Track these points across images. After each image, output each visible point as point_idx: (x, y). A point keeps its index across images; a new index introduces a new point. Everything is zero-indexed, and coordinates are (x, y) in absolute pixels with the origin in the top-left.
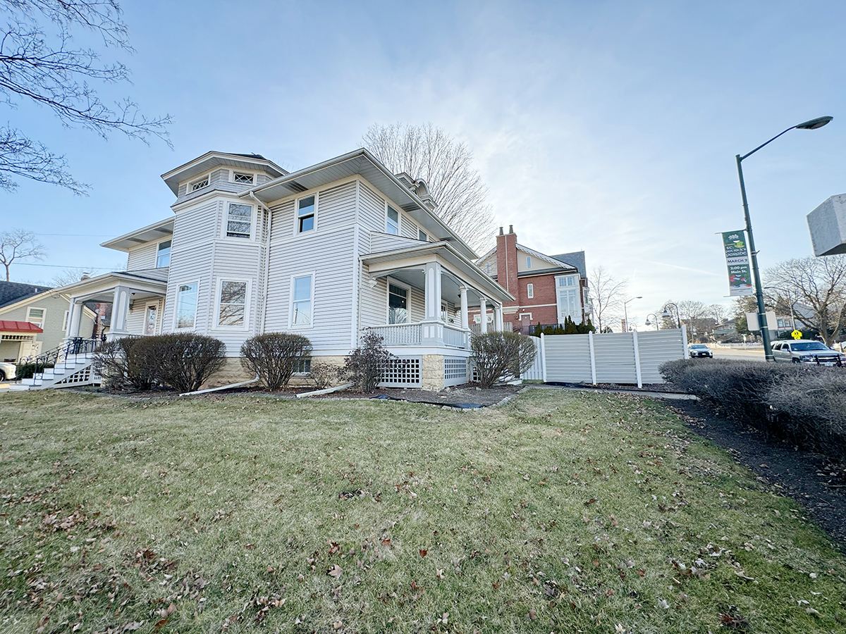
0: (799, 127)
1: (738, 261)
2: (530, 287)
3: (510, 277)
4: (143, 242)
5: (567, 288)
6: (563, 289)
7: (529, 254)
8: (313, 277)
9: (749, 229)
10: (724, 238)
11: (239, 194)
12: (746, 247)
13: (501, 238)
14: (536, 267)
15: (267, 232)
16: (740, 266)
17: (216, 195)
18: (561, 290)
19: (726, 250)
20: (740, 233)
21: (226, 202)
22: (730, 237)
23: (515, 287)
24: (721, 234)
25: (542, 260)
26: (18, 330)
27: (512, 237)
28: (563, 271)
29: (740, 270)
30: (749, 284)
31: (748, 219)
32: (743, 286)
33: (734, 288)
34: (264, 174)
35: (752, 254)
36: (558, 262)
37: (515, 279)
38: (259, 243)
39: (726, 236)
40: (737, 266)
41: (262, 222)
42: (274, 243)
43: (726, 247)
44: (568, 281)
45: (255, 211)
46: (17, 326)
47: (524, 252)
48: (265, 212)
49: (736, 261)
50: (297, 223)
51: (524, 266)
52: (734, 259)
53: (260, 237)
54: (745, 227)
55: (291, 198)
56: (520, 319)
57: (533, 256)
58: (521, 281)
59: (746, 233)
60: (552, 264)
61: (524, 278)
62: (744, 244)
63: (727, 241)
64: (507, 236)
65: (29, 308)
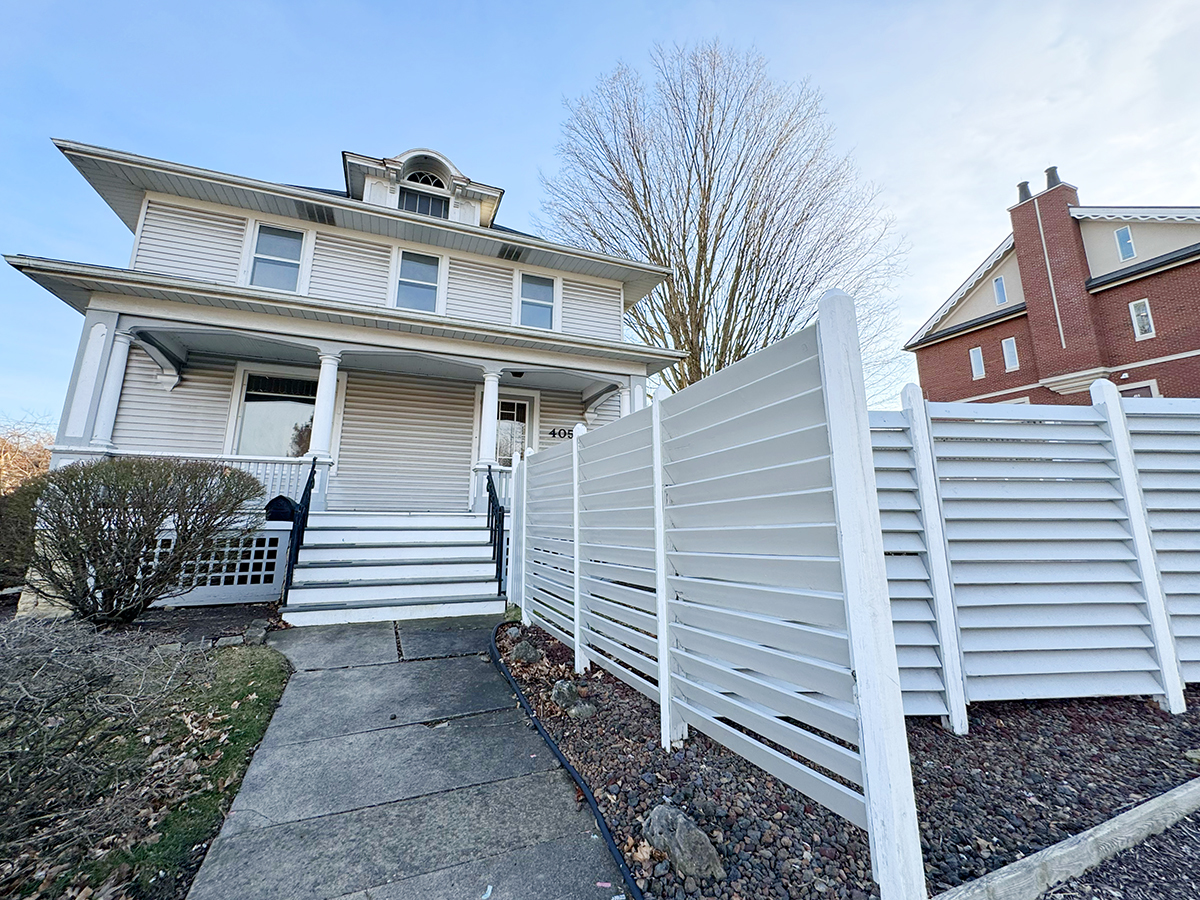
2: (1139, 310)
3: (1063, 299)
7: (1118, 222)
13: (1021, 215)
23: (1085, 320)
27: (1060, 194)
37: (1079, 298)
47: (1102, 222)
57: (1134, 222)
58: (1105, 301)
64: (1042, 197)
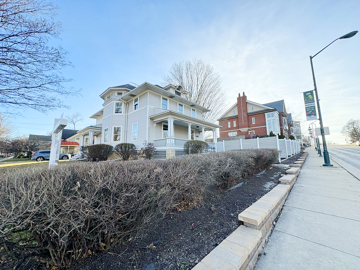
0: (341, 38)
1: (311, 105)
2: (253, 119)
3: (243, 115)
4: (100, 116)
5: (271, 118)
6: (269, 119)
7: (252, 104)
8: (138, 124)
9: (316, 90)
10: (304, 95)
11: (118, 99)
12: (314, 98)
13: (239, 99)
14: (256, 110)
15: (127, 110)
16: (311, 107)
17: (112, 101)
18: (268, 119)
19: (305, 100)
20: (311, 92)
21: (115, 102)
22: (307, 94)
23: (246, 119)
24: (303, 93)
25: (258, 106)
26: (73, 144)
27: (244, 97)
28: (268, 111)
29: (311, 109)
30: (315, 115)
31: (315, 85)
32: (312, 116)
33: (308, 117)
34: (126, 92)
35: (317, 101)
36: (266, 107)
37: (246, 116)
38: (124, 114)
39: (305, 93)
40: (309, 107)
41: (125, 107)
42: (129, 114)
43: (305, 99)
44: (272, 115)
45: (123, 104)
46: (73, 143)
47: (250, 104)
48: (126, 104)
49: (309, 105)
50: (134, 107)
51: (250, 110)
52: (308, 104)
53: (125, 112)
54: (314, 88)
55: (132, 99)
56: (249, 134)
57: (254, 105)
58: (249, 117)
59: (314, 92)
60: (263, 108)
61: (250, 115)
62: (313, 97)
63: (305, 96)
64: (242, 97)
65: (76, 137)
